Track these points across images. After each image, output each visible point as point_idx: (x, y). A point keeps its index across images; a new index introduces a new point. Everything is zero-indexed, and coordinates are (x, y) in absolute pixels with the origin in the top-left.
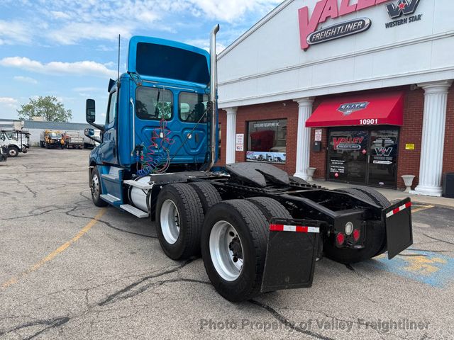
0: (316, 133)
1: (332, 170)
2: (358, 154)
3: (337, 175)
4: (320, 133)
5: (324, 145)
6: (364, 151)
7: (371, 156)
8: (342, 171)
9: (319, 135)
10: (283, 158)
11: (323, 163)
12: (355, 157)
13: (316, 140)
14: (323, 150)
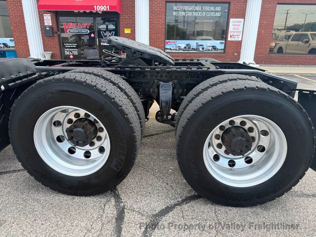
0: (45, 18)
1: (67, 53)
2: (88, 37)
3: (71, 57)
4: (50, 18)
5: (55, 29)
6: (92, 35)
7: (99, 40)
8: (76, 53)
9: (48, 19)
10: (11, 44)
11: (58, 47)
12: (86, 41)
13: (46, 24)
14: (56, 35)
